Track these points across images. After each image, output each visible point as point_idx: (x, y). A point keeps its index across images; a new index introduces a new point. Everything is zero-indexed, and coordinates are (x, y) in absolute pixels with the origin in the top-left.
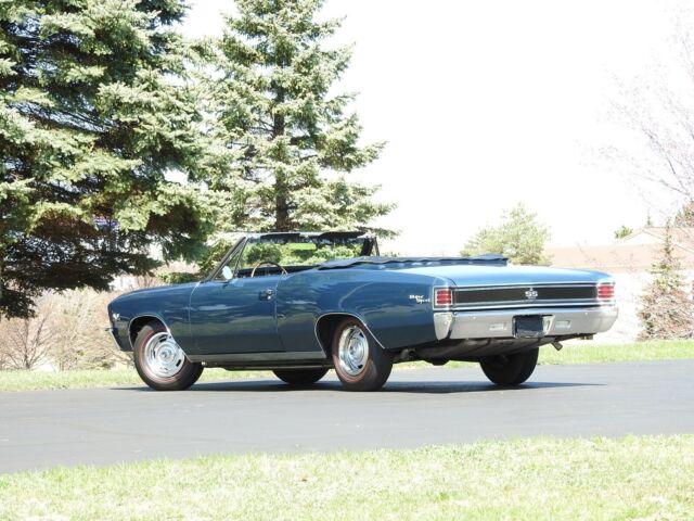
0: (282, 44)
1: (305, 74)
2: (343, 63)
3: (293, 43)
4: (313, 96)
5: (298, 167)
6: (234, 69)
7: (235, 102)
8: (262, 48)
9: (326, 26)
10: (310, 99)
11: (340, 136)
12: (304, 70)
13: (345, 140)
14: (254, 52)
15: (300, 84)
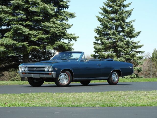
0: (116, 9)
1: (120, 16)
2: (130, 13)
3: (118, 9)
4: (122, 21)
5: (118, 37)
6: (105, 15)
7: (104, 23)
8: (111, 10)
9: (127, 5)
10: (121, 22)
11: (128, 30)
12: (120, 15)
13: (129, 31)
14: (110, 11)
15: (119, 18)
